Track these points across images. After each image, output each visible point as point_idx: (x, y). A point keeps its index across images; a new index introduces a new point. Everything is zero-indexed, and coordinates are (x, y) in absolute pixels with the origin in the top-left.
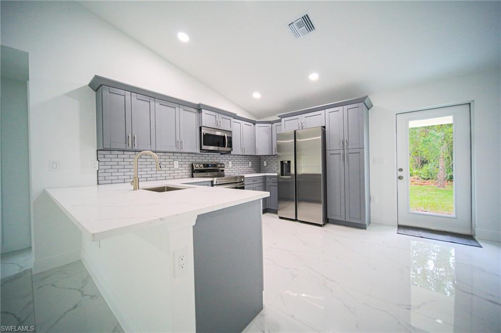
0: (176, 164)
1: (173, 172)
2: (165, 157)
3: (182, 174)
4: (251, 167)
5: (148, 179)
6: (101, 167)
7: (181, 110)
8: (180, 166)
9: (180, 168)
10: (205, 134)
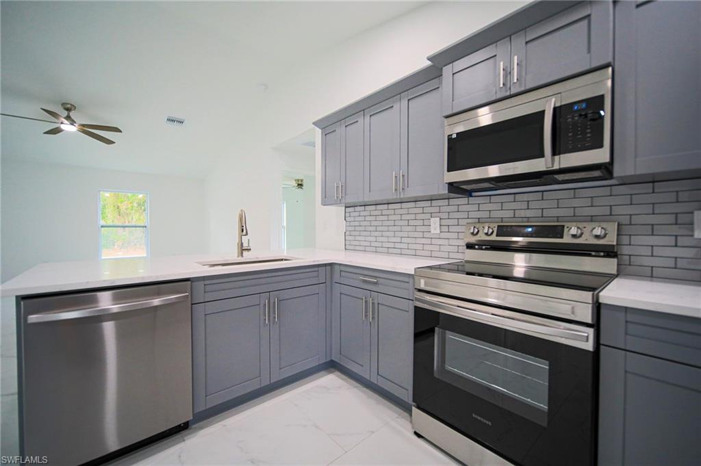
0: (435, 225)
1: (429, 241)
3: (449, 249)
7: (404, 102)
8: (445, 229)
9: (443, 235)
10: (454, 136)
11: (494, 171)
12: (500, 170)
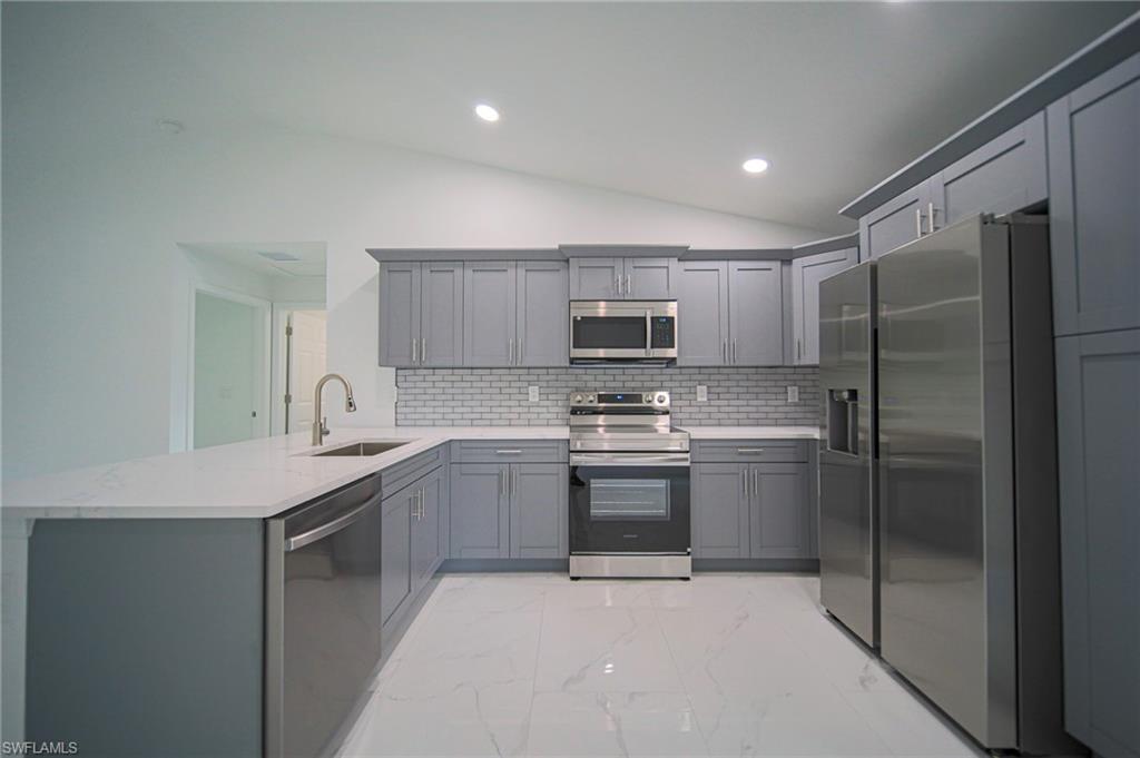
0: (534, 393)
1: (526, 410)
2: (510, 378)
3: (549, 416)
4: (796, 405)
5: (475, 422)
6: (401, 397)
7: (521, 272)
8: (544, 397)
9: (542, 403)
10: (579, 318)
11: (601, 353)
12: (605, 353)
